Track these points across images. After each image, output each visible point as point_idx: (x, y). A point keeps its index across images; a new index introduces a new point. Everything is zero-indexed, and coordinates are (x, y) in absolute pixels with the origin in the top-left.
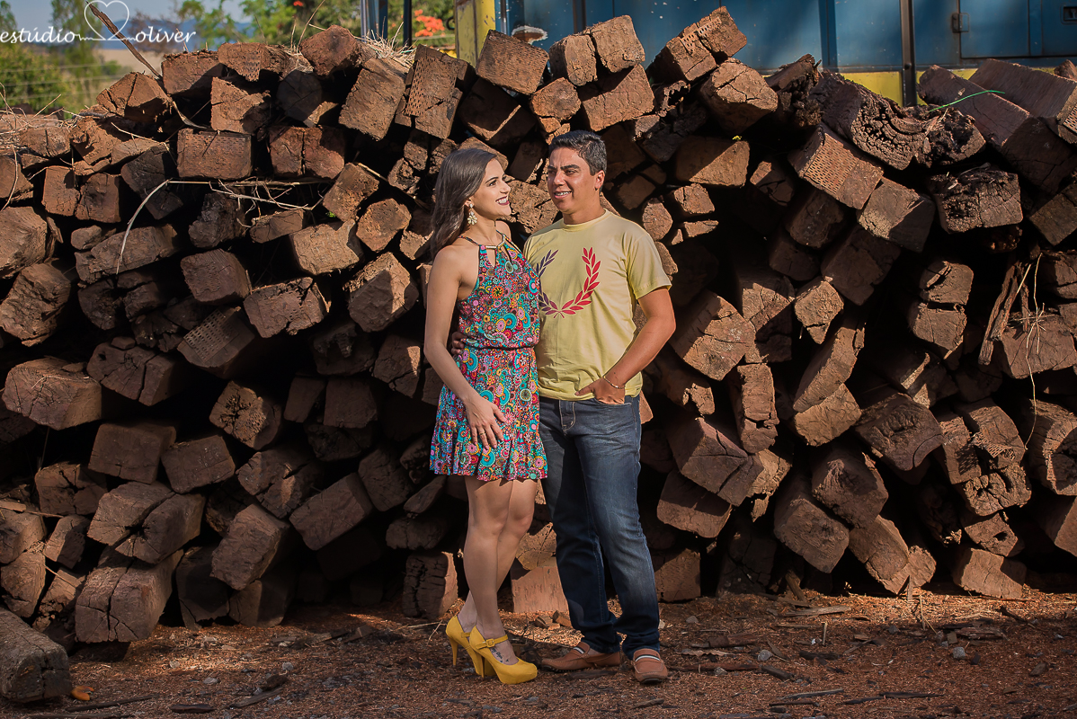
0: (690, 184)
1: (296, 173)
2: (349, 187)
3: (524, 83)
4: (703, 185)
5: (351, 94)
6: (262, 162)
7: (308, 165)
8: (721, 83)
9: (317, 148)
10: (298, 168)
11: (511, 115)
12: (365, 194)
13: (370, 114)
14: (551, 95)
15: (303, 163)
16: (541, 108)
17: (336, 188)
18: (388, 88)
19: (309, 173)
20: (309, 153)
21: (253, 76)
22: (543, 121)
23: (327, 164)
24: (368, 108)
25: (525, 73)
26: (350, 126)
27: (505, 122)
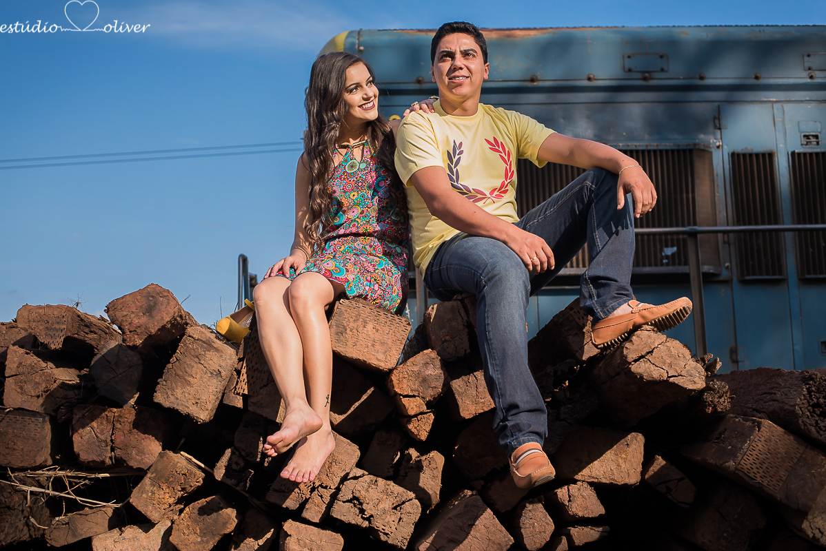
0: (575, 482)
1: (103, 462)
2: (164, 479)
3: (381, 357)
4: (591, 484)
5: (169, 366)
6: (64, 453)
7: (118, 452)
8: (635, 356)
9: (130, 432)
10: (107, 456)
11: (365, 397)
12: (183, 489)
13: (192, 391)
14: (415, 369)
15: (113, 449)
16: (402, 384)
17: (147, 481)
18: (215, 359)
19: (119, 463)
20: (119, 438)
21: (56, 344)
22: (405, 401)
23: (141, 452)
24: (189, 383)
25: (383, 344)
26: (167, 404)
27: (357, 404)
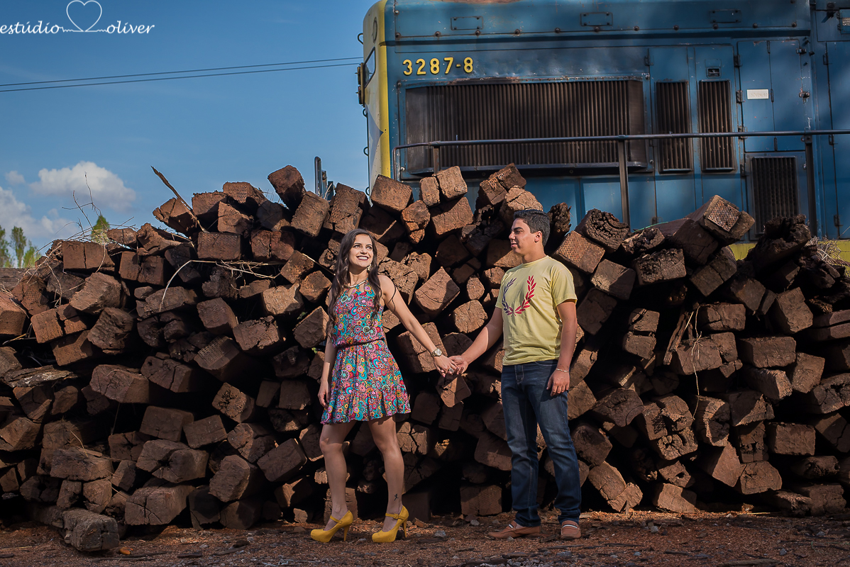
0: (494, 267)
1: (266, 257)
2: (296, 262)
3: (397, 204)
4: (501, 268)
5: (298, 209)
6: (247, 253)
7: (273, 252)
8: (511, 199)
9: (279, 242)
10: (267, 254)
11: (391, 226)
12: (305, 268)
13: (309, 221)
14: (413, 209)
15: (270, 251)
16: (407, 217)
17: (288, 264)
18: (319, 206)
19: (273, 258)
20: (273, 245)
21: (243, 201)
22: (408, 224)
23: (284, 252)
24: (307, 218)
25: (398, 198)
26: (297, 228)
27: (387, 230)
